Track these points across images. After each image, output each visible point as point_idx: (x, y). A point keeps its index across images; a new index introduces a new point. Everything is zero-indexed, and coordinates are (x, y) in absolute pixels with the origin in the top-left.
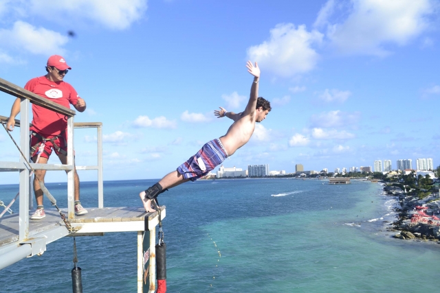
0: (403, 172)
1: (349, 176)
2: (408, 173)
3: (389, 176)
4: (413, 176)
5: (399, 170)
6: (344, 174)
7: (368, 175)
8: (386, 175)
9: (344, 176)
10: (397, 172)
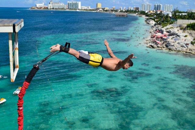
0: (156, 12)
1: (127, 12)
2: (159, 12)
3: (149, 13)
4: (161, 14)
5: (154, 10)
6: (124, 11)
7: (137, 12)
8: (147, 13)
9: (124, 12)
10: (153, 11)
